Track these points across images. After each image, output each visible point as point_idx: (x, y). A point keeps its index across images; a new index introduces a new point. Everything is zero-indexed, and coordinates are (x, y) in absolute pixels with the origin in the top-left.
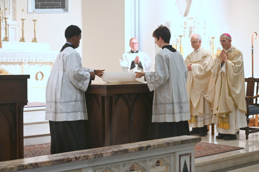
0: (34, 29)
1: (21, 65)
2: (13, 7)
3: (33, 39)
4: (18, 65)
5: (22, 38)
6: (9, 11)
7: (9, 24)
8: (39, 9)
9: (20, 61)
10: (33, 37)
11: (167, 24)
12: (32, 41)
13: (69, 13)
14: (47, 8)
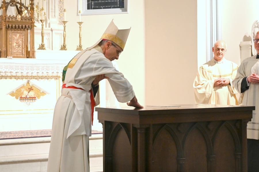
0: (80, 34)
1: (57, 80)
2: (60, 8)
3: (78, 46)
4: (53, 79)
5: (63, 45)
6: (54, 13)
7: (52, 29)
8: (92, 10)
9: (56, 75)
10: (78, 45)
11: (256, 24)
12: (76, 49)
13: (128, 13)
14: (101, 8)
